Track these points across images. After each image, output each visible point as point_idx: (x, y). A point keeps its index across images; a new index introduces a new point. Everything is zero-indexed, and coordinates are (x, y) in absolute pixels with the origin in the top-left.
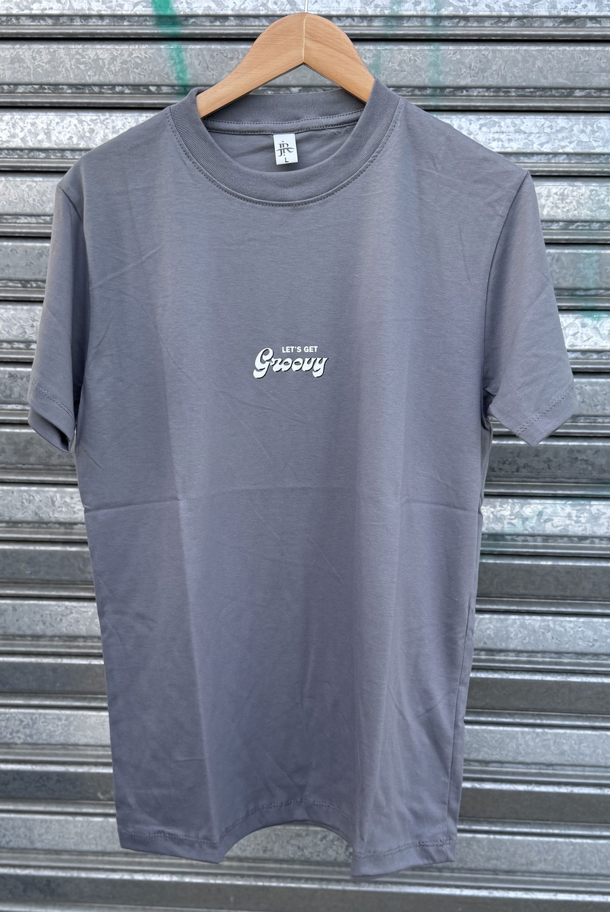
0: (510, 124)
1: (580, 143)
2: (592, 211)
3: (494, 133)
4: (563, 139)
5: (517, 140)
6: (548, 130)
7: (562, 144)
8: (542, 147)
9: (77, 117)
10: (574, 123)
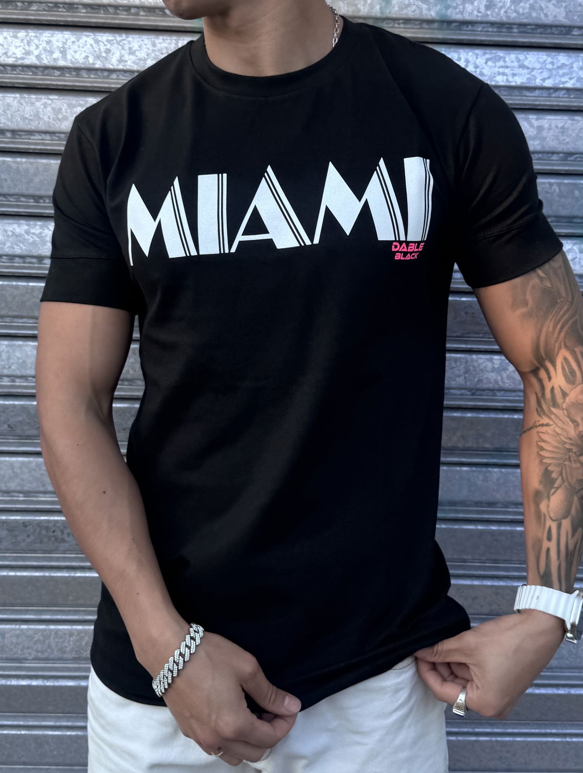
0: (514, 60)
1: (579, 79)
3: (499, 67)
4: (564, 75)
5: (521, 75)
7: (563, 80)
8: (544, 82)
9: (93, 37)
10: (574, 60)
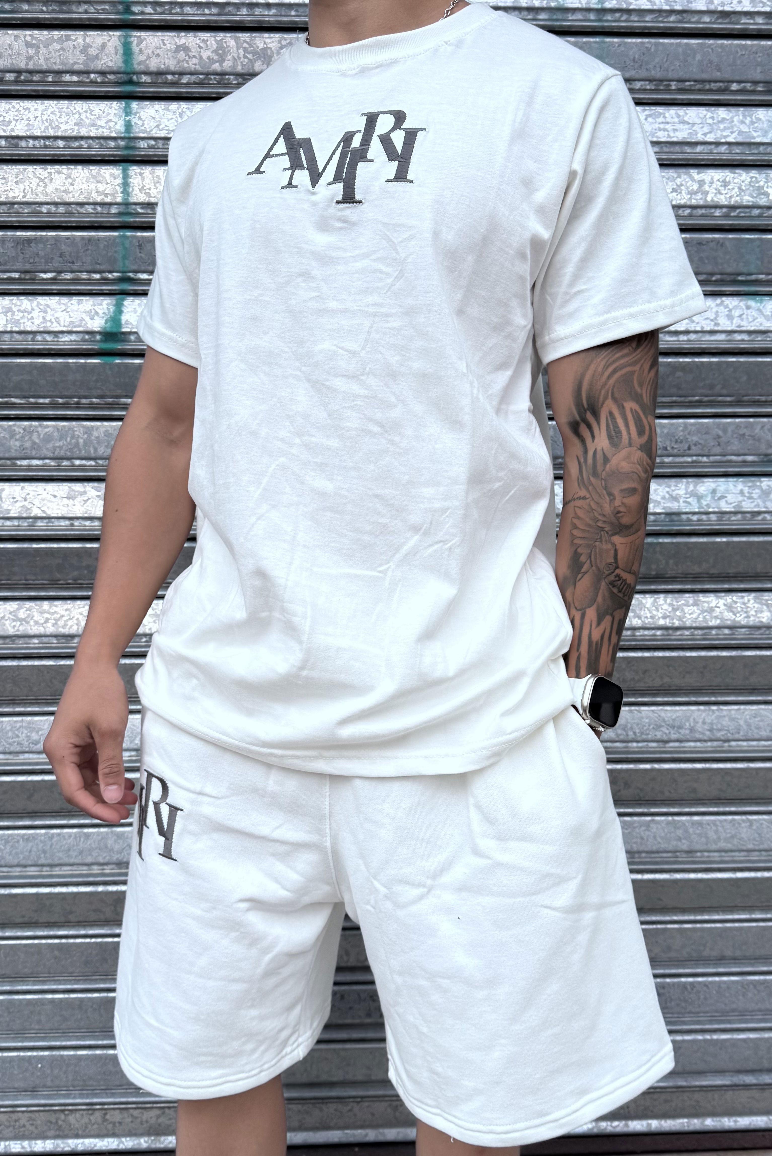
0: (674, 116)
1: (740, 133)
2: (753, 197)
3: (659, 123)
4: (725, 129)
6: (710, 121)
7: (725, 134)
8: (706, 137)
10: (734, 114)
